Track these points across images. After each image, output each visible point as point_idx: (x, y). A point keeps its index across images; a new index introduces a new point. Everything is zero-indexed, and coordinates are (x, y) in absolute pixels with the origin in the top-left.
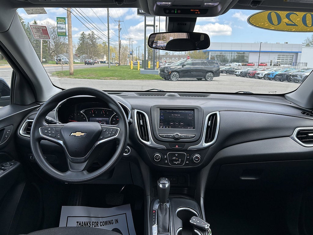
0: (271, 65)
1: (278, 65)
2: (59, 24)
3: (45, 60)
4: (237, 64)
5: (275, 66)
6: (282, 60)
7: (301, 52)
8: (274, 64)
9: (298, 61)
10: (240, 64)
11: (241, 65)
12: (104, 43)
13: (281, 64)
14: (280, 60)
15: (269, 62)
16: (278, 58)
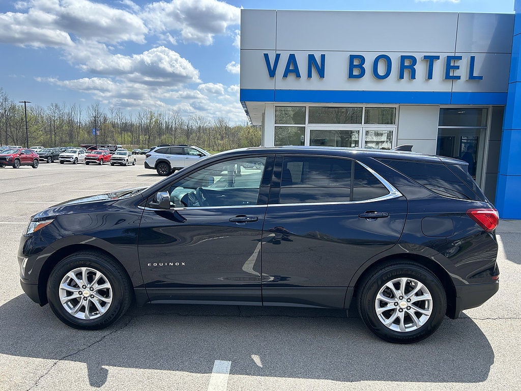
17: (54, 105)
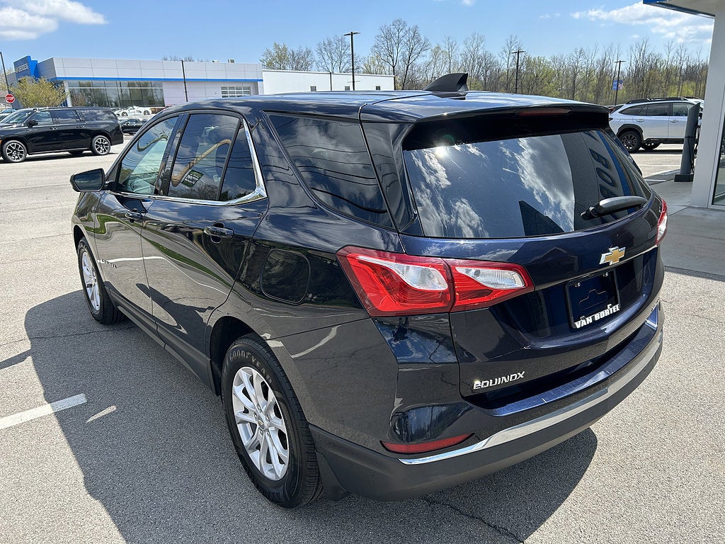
4: (142, 109)
7: (262, 80)
10: (148, 109)
11: (150, 112)
16: (223, 93)
17: (579, 50)
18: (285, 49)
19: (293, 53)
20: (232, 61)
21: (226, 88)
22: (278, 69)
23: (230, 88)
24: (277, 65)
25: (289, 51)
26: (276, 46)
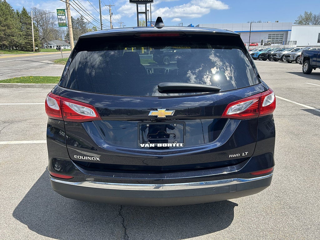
0: (262, 44)
1: (268, 45)
2: (59, 15)
3: (37, 48)
5: (266, 45)
6: (272, 39)
7: (291, 30)
8: (265, 44)
9: (288, 40)
12: (94, 27)
13: (272, 43)
14: (270, 39)
15: (259, 42)
16: (269, 37)
18: (311, 14)
19: (315, 16)
20: (277, 22)
21: (271, 35)
22: (304, 24)
23: (273, 35)
24: (304, 23)
25: (313, 15)
26: (306, 13)
